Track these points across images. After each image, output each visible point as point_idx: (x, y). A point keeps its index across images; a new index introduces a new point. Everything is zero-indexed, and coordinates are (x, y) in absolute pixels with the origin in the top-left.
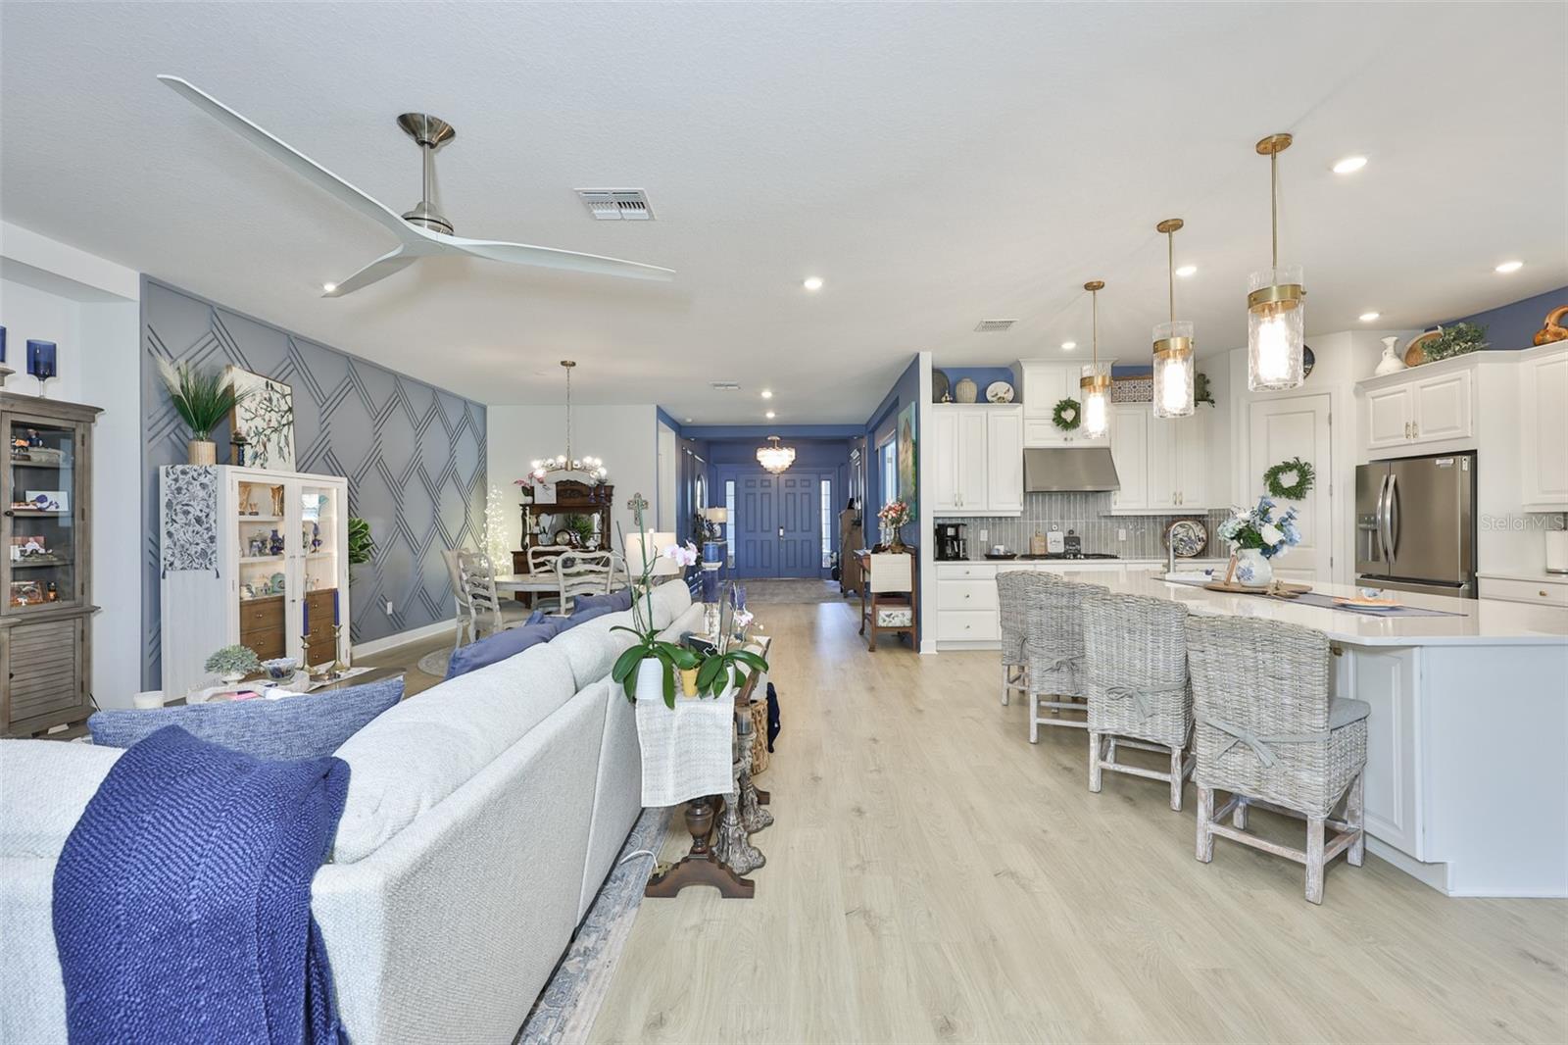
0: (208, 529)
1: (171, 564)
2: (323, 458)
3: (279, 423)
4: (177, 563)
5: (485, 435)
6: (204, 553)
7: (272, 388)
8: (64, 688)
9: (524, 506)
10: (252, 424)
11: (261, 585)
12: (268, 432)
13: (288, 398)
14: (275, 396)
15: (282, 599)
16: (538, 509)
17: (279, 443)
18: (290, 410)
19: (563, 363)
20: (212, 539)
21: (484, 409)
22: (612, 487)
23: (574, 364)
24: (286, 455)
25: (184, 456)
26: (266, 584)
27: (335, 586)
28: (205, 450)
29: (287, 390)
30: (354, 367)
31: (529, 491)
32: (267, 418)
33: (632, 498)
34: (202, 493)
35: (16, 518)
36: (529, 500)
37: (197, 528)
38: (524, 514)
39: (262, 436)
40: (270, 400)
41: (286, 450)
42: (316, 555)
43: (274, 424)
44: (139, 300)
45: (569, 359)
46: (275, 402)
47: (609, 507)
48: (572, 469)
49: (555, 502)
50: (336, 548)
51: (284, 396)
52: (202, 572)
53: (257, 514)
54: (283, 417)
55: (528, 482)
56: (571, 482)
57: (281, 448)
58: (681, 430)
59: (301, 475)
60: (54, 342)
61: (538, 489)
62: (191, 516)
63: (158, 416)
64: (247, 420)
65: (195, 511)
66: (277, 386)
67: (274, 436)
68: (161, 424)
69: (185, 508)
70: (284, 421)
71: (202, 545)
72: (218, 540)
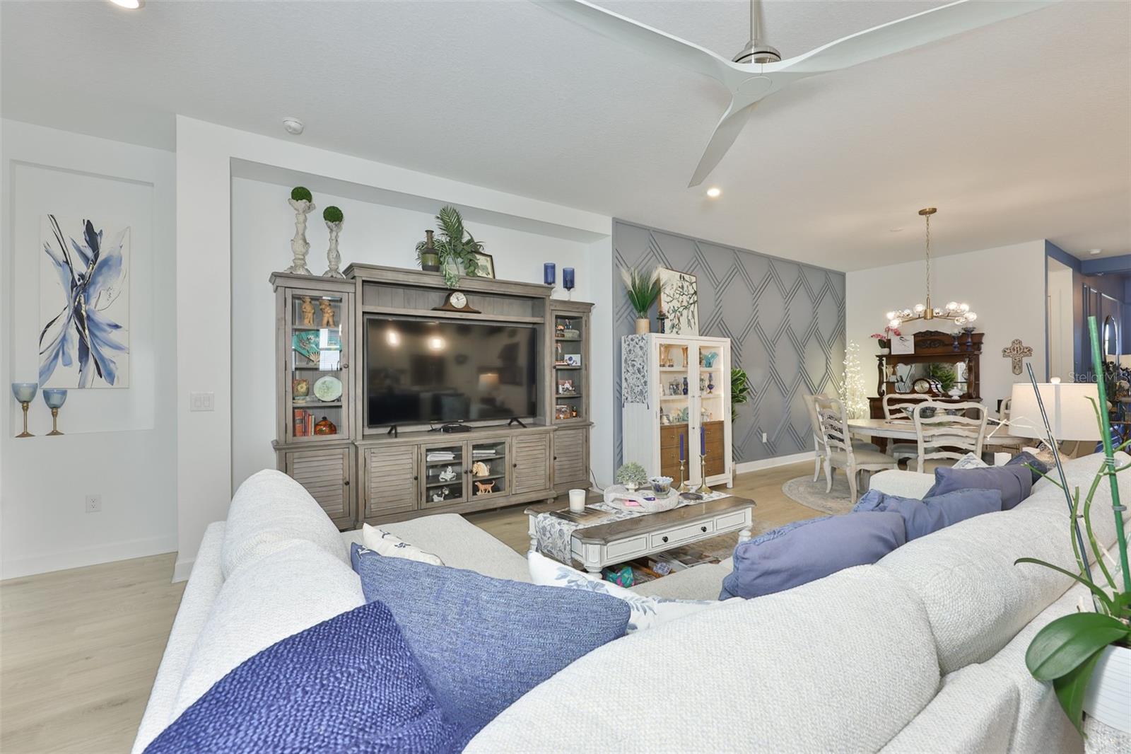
0: (644, 376)
1: (627, 399)
2: (718, 325)
3: (688, 303)
4: (629, 399)
5: (844, 298)
6: (641, 393)
7: (684, 279)
8: (578, 469)
9: (880, 357)
10: (671, 304)
11: (675, 415)
12: (681, 309)
13: (694, 285)
14: (686, 284)
15: (687, 426)
16: (894, 360)
17: (688, 316)
18: (695, 293)
19: (922, 213)
20: (645, 382)
21: (843, 276)
22: (983, 334)
23: (934, 211)
24: (693, 324)
25: (633, 330)
26: (678, 415)
27: (723, 419)
28: (643, 323)
29: (694, 279)
30: (738, 256)
31: (885, 344)
32: (680, 300)
33: (1009, 345)
34: (640, 353)
35: (557, 370)
36: (886, 351)
37: (639, 376)
38: (881, 365)
39: (678, 313)
40: (682, 287)
41: (692, 321)
42: (710, 395)
43: (685, 304)
44: (611, 234)
45: (928, 207)
46: (685, 289)
47: (978, 356)
48: (932, 317)
49: (912, 352)
50: (723, 391)
51: (691, 284)
52: (640, 404)
53: (672, 366)
54: (690, 298)
55: (885, 335)
56: (931, 332)
57: (689, 320)
58: (1082, 267)
59: (703, 338)
60: (573, 267)
61: (895, 342)
62: (635, 368)
63: (621, 306)
64: (668, 303)
65: (638, 365)
66: (687, 277)
67: (685, 312)
68: (623, 310)
69: (633, 362)
70: (691, 301)
71: (641, 387)
72: (648, 383)
